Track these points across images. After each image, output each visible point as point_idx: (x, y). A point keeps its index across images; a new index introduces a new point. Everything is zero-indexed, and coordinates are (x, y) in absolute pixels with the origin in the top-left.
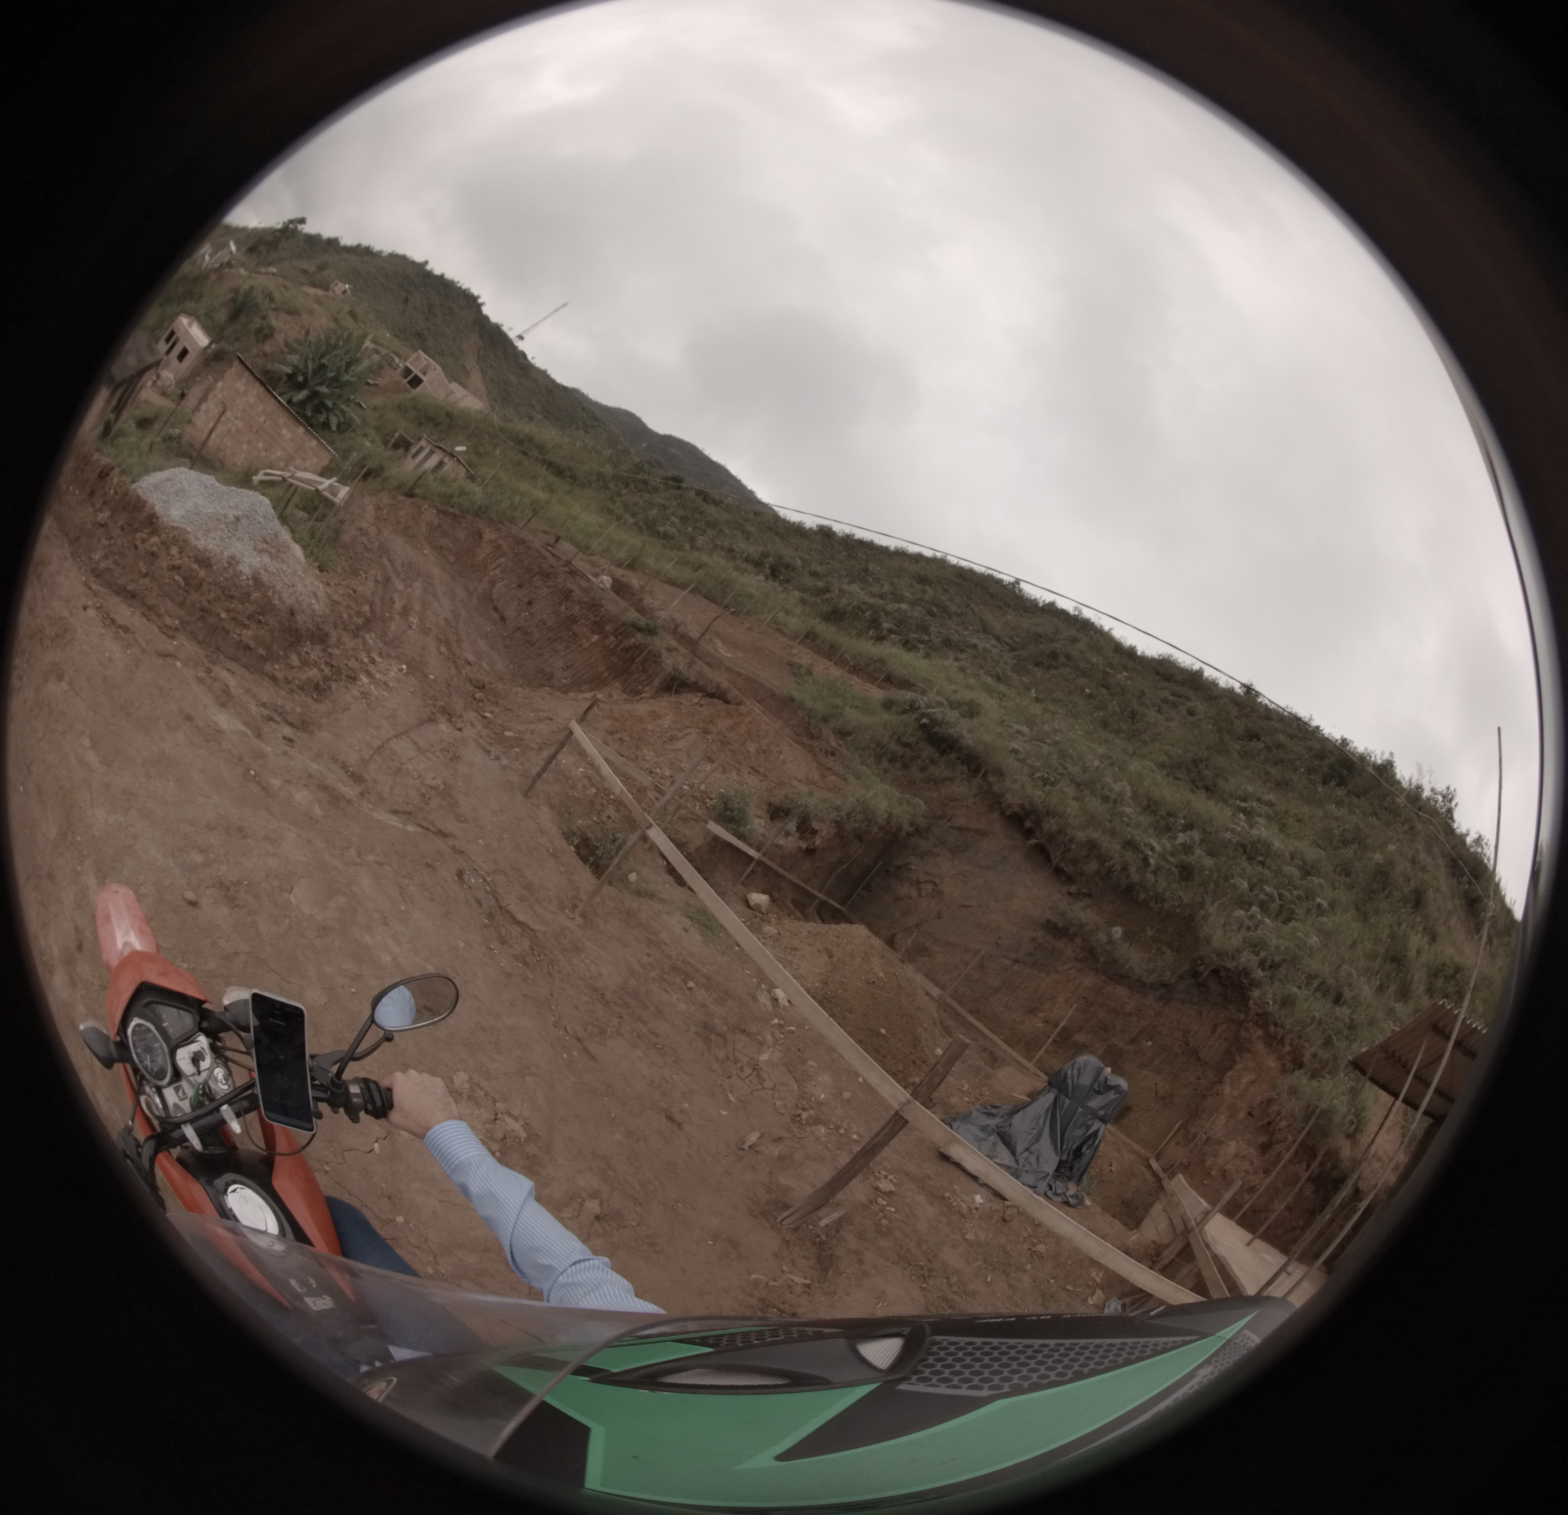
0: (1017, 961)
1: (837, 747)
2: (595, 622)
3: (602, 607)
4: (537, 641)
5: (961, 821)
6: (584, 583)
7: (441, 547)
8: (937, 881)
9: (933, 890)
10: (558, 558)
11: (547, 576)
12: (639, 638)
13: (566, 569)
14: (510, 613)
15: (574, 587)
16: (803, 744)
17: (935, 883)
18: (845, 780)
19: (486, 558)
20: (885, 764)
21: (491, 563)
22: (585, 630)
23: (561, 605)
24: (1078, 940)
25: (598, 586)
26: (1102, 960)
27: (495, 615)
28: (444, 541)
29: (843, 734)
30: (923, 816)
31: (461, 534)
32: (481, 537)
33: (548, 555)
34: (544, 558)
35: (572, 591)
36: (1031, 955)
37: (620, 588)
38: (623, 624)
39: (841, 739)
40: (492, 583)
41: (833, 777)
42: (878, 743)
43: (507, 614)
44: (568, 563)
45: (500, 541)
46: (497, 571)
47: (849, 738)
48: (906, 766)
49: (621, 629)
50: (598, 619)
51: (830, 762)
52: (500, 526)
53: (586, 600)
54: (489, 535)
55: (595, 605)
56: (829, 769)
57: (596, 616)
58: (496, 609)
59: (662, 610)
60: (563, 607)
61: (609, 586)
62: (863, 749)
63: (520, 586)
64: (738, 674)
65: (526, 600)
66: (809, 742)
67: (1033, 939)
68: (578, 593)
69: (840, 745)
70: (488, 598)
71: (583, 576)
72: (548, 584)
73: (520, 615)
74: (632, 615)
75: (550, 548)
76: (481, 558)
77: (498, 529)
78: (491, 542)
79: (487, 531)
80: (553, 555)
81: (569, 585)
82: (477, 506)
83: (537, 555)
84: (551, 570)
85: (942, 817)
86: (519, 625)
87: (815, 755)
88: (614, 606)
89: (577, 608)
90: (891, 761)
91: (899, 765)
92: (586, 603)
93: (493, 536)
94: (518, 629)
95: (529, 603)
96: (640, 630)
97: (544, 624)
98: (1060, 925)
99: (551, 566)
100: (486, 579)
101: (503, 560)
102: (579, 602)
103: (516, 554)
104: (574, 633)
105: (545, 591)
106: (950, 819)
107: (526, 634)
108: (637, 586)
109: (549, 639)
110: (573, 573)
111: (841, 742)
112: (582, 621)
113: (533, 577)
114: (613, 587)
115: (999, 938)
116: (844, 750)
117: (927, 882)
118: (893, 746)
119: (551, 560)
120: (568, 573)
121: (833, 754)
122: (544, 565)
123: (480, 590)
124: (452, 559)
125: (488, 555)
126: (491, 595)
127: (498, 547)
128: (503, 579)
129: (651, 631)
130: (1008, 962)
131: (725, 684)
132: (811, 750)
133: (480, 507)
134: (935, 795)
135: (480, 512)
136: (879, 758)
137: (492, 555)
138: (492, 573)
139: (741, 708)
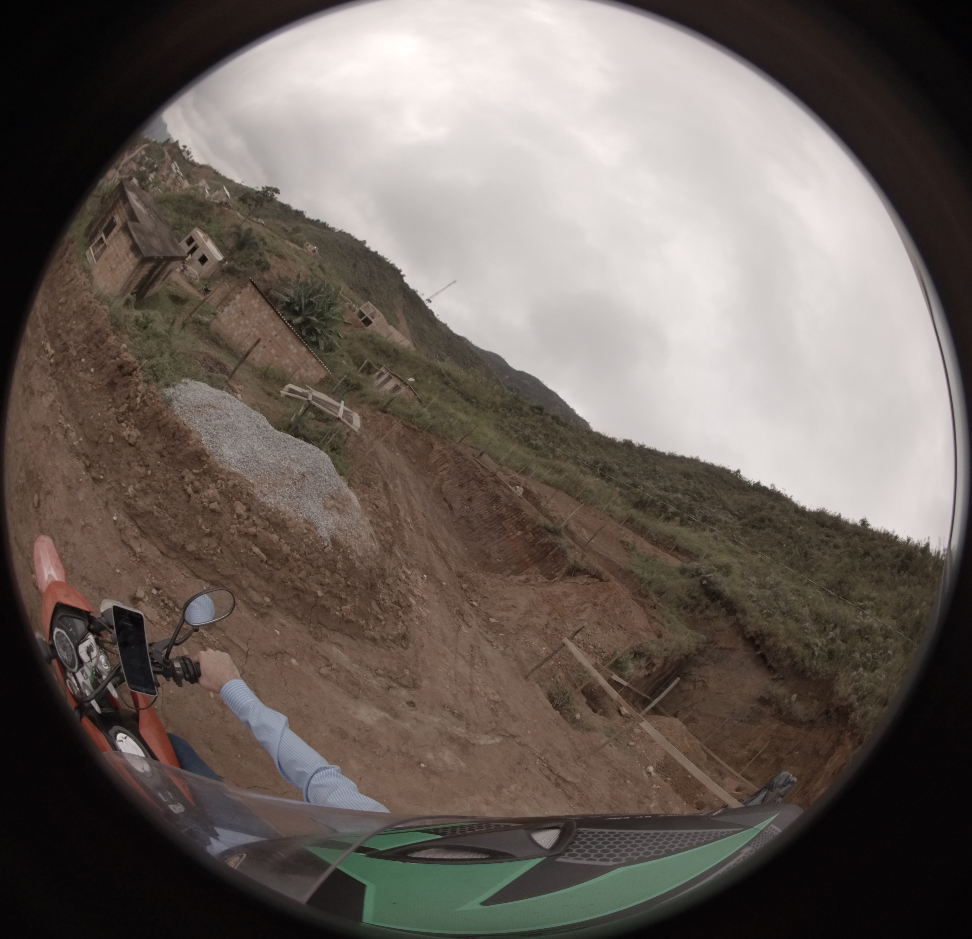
0: (741, 721)
1: (657, 603)
2: (518, 522)
3: (523, 511)
4: (477, 528)
5: (722, 644)
6: (506, 491)
7: (406, 451)
8: (706, 680)
9: (703, 685)
10: (487, 470)
11: (480, 482)
12: (550, 538)
13: (492, 479)
14: (456, 505)
15: (500, 493)
16: (637, 601)
17: (704, 682)
18: (663, 625)
19: (436, 462)
20: (682, 612)
21: (440, 466)
22: (511, 526)
23: (492, 505)
24: (774, 705)
25: (516, 494)
26: (784, 714)
27: (446, 505)
28: (408, 447)
29: (660, 593)
30: (703, 643)
31: (419, 444)
32: (432, 448)
33: (478, 466)
34: (477, 468)
35: (499, 496)
36: (749, 717)
37: (527, 493)
38: (538, 526)
39: (658, 597)
40: (442, 480)
41: (656, 623)
42: (679, 598)
43: (453, 505)
44: (494, 475)
45: (445, 452)
46: (444, 472)
47: (664, 596)
48: (692, 610)
49: (537, 530)
50: (520, 520)
51: (654, 613)
52: (445, 441)
53: (510, 504)
54: (438, 447)
55: (516, 509)
56: (654, 618)
57: (518, 517)
58: (445, 500)
59: (553, 511)
60: (494, 507)
61: (521, 493)
62: (671, 603)
63: (461, 486)
64: (601, 556)
65: (467, 497)
66: (641, 599)
67: (751, 708)
68: (503, 499)
69: (658, 601)
70: (439, 491)
71: (505, 486)
72: (482, 488)
73: (463, 507)
74: (542, 520)
75: (477, 459)
76: (432, 462)
77: (444, 443)
78: (440, 451)
79: (436, 444)
80: (483, 467)
81: (497, 492)
82: (429, 426)
83: (471, 465)
84: (483, 478)
85: (712, 642)
86: (464, 515)
87: (644, 608)
88: (529, 510)
89: (504, 509)
90: (684, 608)
91: (689, 610)
92: (510, 507)
93: (440, 448)
94: (463, 517)
95: (469, 500)
96: (549, 531)
97: (482, 517)
98: (767, 698)
99: (482, 475)
100: (437, 477)
101: (447, 465)
102: (506, 505)
103: (457, 463)
104: (503, 527)
105: (480, 494)
106: (716, 643)
107: (468, 521)
108: (536, 493)
109: (486, 528)
110: (498, 482)
111: (659, 599)
112: (509, 519)
113: (470, 481)
114: (523, 494)
115: (735, 710)
116: (660, 604)
117: (700, 681)
118: (688, 600)
119: (482, 471)
120: (495, 482)
121: (655, 608)
122: (478, 474)
123: (434, 486)
124: (414, 460)
125: (438, 460)
126: (441, 489)
127: (444, 455)
128: (449, 479)
129: (556, 533)
130: (737, 722)
131: (601, 569)
132: (643, 605)
133: (431, 427)
134: (708, 628)
135: (431, 430)
136: (678, 607)
137: (440, 460)
138: (441, 473)
139: (609, 583)
